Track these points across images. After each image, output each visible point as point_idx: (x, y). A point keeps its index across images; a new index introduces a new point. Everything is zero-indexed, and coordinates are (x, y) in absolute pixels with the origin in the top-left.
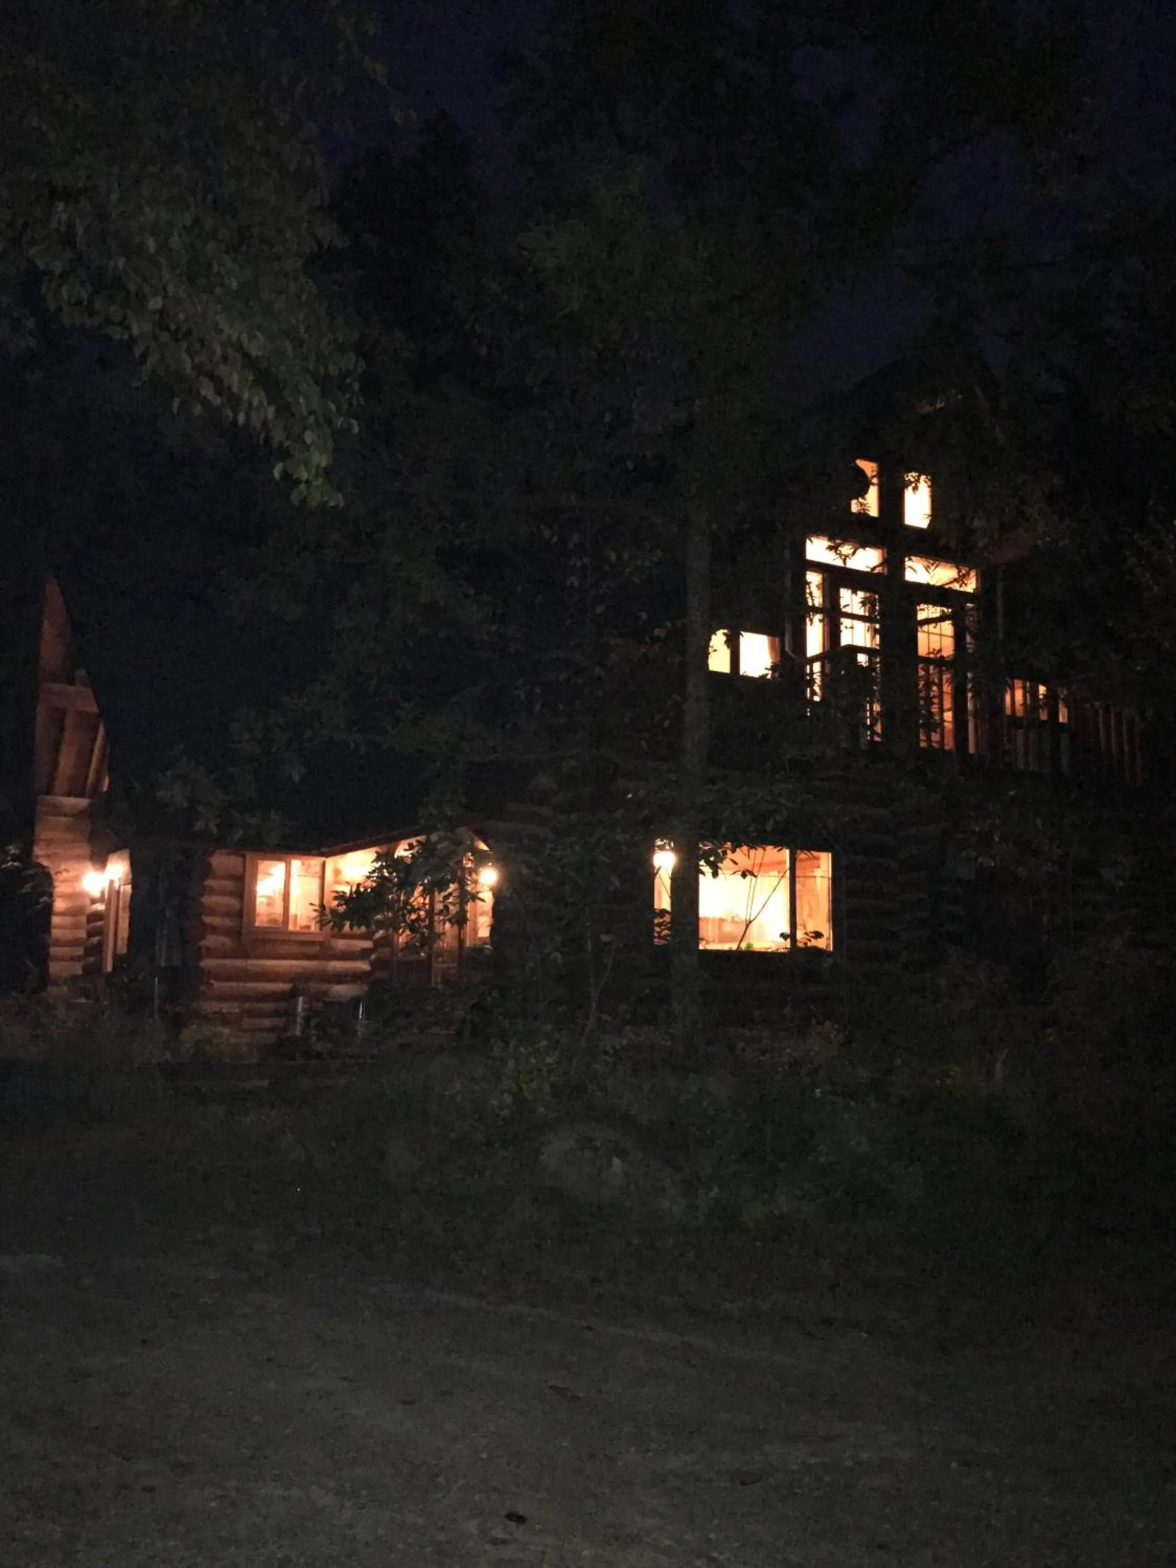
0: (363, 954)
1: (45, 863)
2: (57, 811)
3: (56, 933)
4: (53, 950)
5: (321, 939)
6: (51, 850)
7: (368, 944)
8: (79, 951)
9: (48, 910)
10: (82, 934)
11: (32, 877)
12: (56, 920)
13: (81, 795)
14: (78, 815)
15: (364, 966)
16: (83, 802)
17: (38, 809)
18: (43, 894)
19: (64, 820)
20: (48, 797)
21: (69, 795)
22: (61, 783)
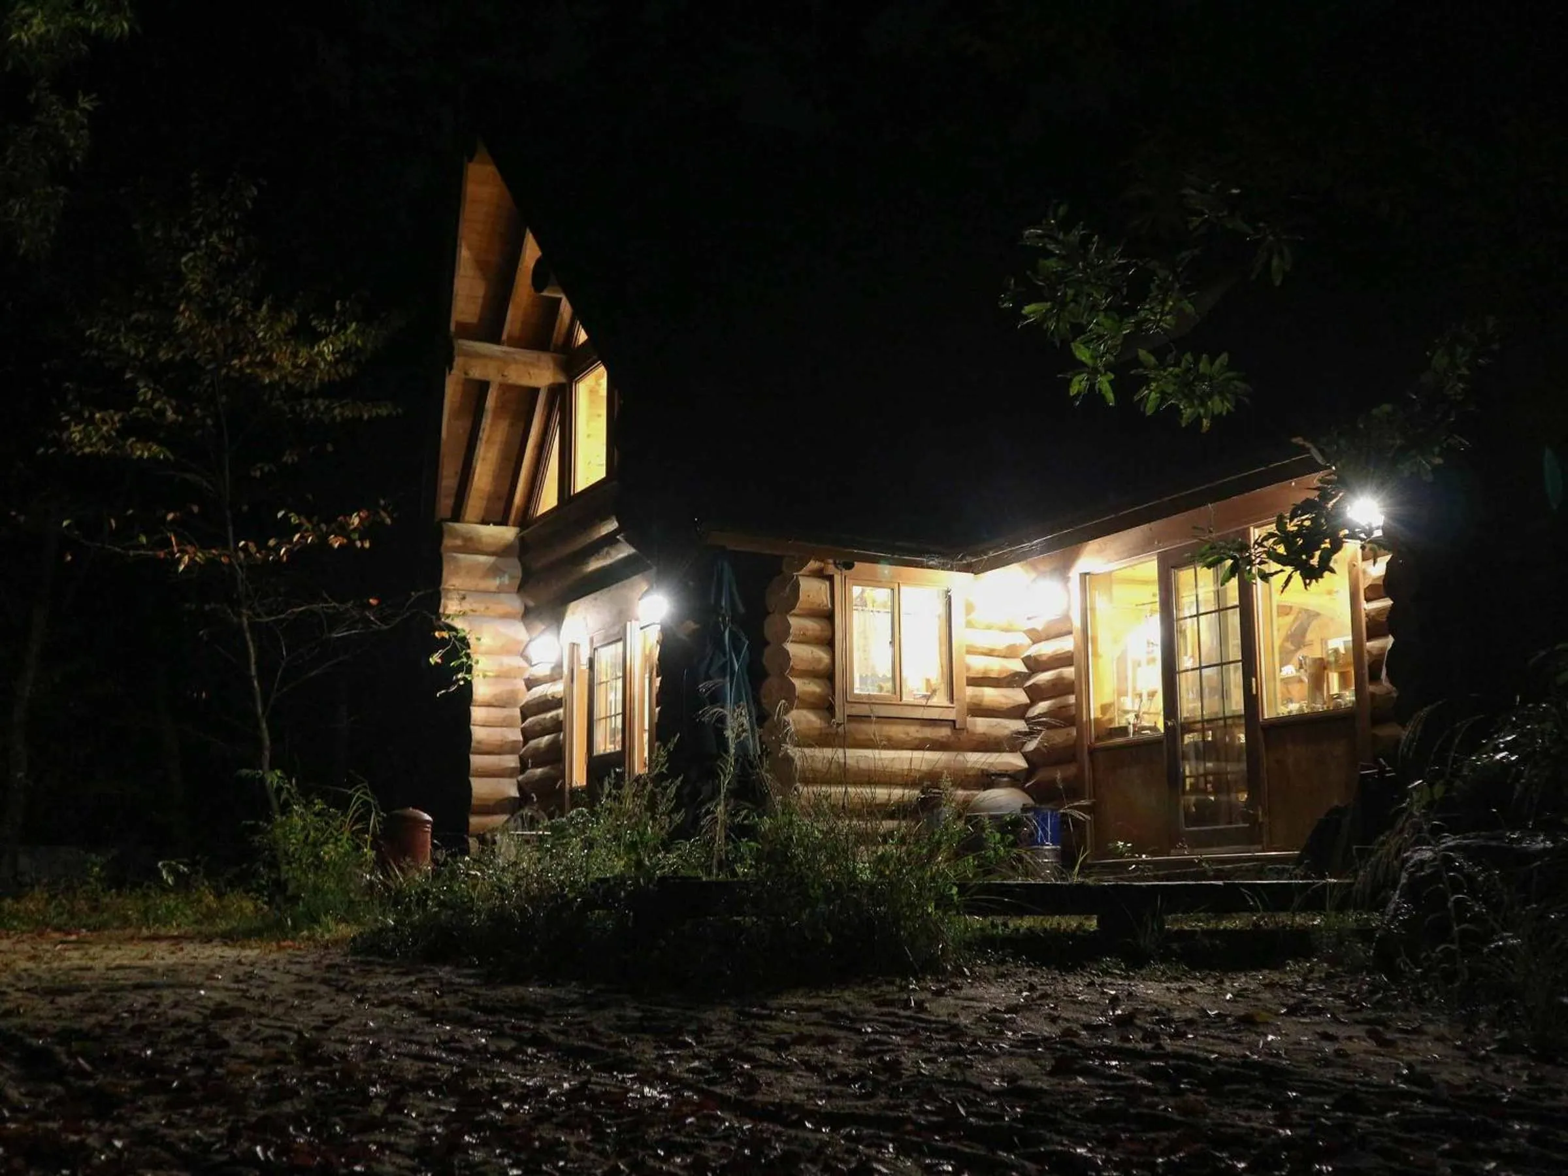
0: (1013, 743)
1: (458, 624)
2: (471, 546)
3: (479, 733)
4: (476, 760)
5: (951, 715)
6: (466, 606)
7: (1020, 725)
8: (512, 761)
9: (466, 693)
10: (516, 735)
11: (443, 642)
12: (477, 713)
13: (503, 522)
14: (503, 552)
15: (1016, 761)
16: (508, 533)
17: (447, 542)
18: (459, 669)
19: (482, 558)
20: (457, 526)
21: (484, 522)
22: (475, 503)
